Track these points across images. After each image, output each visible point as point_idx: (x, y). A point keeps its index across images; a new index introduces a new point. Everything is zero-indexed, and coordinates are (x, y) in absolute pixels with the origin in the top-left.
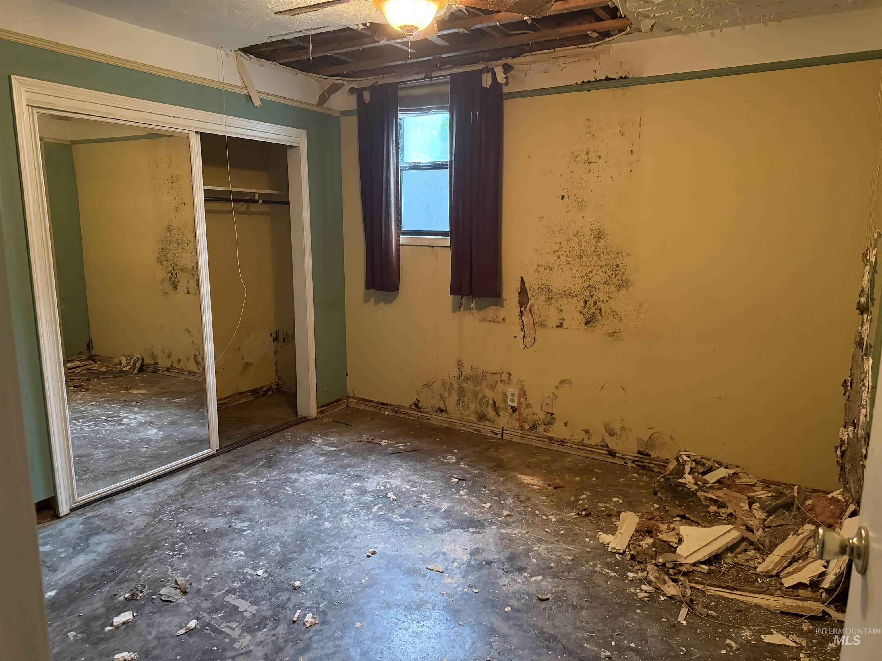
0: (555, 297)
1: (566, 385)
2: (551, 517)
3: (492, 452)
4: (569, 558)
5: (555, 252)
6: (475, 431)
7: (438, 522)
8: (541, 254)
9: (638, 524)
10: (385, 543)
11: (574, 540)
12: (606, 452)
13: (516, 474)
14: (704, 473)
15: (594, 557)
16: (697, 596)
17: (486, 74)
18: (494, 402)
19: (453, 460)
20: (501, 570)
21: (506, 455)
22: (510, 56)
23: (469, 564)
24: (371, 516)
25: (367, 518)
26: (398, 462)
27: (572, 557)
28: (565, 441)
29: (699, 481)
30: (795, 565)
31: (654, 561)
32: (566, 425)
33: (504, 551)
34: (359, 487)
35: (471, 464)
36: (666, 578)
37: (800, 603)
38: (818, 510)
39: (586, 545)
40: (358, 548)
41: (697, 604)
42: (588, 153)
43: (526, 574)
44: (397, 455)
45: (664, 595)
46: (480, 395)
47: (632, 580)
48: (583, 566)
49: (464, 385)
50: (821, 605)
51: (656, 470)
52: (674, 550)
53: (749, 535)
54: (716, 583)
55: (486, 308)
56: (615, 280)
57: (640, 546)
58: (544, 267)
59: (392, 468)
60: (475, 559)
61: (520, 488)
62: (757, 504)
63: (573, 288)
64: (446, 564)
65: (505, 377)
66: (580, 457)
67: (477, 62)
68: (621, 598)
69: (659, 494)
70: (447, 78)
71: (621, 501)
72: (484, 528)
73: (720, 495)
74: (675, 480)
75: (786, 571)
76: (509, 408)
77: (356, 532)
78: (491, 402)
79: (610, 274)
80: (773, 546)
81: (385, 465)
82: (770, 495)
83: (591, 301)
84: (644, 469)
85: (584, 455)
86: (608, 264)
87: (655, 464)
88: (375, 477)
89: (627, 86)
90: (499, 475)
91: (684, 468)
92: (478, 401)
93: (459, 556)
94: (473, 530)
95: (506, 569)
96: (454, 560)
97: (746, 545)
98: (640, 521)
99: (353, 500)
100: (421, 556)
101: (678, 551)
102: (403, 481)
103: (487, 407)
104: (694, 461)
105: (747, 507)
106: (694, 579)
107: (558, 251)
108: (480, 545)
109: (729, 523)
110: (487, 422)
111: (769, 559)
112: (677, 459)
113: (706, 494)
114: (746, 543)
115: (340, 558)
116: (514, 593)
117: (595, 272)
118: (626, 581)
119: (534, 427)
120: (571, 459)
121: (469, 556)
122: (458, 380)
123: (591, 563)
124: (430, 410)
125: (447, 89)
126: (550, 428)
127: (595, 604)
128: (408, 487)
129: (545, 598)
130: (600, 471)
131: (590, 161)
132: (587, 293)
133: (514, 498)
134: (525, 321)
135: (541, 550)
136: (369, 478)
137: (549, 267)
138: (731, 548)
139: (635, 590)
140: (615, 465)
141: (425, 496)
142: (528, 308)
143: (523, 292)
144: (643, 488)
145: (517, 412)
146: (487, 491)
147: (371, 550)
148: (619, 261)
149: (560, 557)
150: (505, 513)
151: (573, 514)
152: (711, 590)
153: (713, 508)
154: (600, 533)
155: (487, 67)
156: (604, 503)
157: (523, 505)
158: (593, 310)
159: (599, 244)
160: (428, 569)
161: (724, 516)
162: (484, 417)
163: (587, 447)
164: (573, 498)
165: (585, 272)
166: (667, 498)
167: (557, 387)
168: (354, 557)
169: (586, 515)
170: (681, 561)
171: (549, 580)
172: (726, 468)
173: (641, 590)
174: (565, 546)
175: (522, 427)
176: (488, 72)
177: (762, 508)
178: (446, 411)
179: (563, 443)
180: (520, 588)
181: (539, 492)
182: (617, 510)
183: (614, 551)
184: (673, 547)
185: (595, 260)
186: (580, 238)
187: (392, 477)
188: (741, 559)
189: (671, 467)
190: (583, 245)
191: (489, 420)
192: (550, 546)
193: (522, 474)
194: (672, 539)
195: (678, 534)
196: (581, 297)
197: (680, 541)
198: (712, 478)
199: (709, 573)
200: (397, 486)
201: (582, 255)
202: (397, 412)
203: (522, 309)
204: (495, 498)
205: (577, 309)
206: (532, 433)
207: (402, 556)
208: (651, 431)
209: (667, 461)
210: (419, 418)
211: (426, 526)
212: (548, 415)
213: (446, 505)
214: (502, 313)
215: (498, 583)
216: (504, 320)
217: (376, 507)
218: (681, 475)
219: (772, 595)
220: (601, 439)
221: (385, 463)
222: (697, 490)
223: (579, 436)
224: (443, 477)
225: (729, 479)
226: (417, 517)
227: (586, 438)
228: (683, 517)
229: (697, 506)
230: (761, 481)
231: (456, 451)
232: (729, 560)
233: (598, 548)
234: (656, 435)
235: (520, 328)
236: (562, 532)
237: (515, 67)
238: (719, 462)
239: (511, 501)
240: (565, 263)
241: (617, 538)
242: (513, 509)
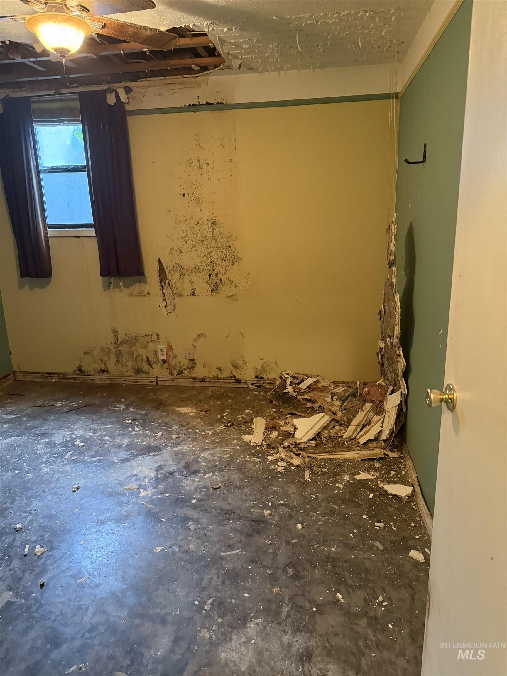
0: (187, 273)
1: (202, 338)
2: (207, 432)
3: (151, 396)
4: (227, 456)
5: (183, 238)
6: (134, 382)
7: (124, 454)
8: (173, 240)
9: (266, 425)
10: (85, 479)
11: (227, 444)
12: (234, 381)
13: (174, 408)
14: (299, 384)
15: (243, 452)
16: (313, 462)
17: (109, 94)
18: (148, 359)
19: (122, 407)
20: (181, 476)
21: (164, 396)
22: (129, 81)
23: (156, 478)
24: (66, 462)
25: (63, 463)
26: (76, 417)
27: (229, 455)
28: (205, 378)
29: (297, 389)
30: (365, 430)
31: (282, 446)
32: (204, 366)
33: (180, 463)
34: (47, 442)
35: (138, 407)
36: (292, 454)
37: (371, 452)
38: (372, 393)
39: (236, 445)
40: (63, 488)
41: (314, 466)
42: (199, 161)
43: (200, 475)
44: (73, 411)
45: (293, 465)
46: (135, 354)
47: (271, 461)
48: (238, 459)
49: (121, 348)
50: (382, 450)
51: (268, 387)
52: (293, 436)
53: (334, 417)
54: (322, 450)
55: (132, 286)
56: (229, 257)
57: (271, 438)
58: (176, 250)
59: (72, 422)
60: (160, 473)
61: (180, 417)
62: (336, 397)
63: (200, 265)
64: (138, 482)
65: (154, 337)
66: (217, 388)
67: (101, 83)
68: (267, 474)
69: (274, 402)
70: (77, 95)
71: (251, 412)
72: (161, 451)
73: (312, 395)
74: (281, 392)
75: (360, 434)
76: (160, 361)
77: (57, 476)
78: (145, 358)
79: (225, 253)
80: (350, 421)
81: (65, 421)
82: (344, 389)
83: (214, 274)
84: (260, 388)
85: (219, 386)
86: (222, 246)
87: (268, 383)
88: (59, 432)
89: (223, 110)
90: (162, 411)
91: (286, 383)
92: (134, 359)
93: (147, 474)
94: (153, 454)
95: (185, 474)
96: (145, 478)
97: (334, 423)
98: (266, 422)
99: (46, 453)
100: (117, 482)
101: (296, 435)
102: (85, 430)
103: (142, 363)
104: (292, 376)
105: (329, 400)
106: (308, 452)
107: (185, 237)
108: (161, 463)
109: (320, 412)
110: (143, 374)
111: (348, 430)
112: (281, 377)
113: (303, 397)
114: (333, 422)
115: (50, 498)
116: (196, 488)
117: (214, 252)
118: (268, 463)
119: (181, 372)
120: (211, 390)
121: (155, 472)
122: (115, 345)
123: (242, 456)
124: (93, 372)
125: (77, 104)
126: (193, 370)
127: (252, 482)
128: (91, 434)
129: (218, 487)
130: (233, 395)
131: (202, 167)
132: (210, 268)
133: (178, 425)
134: (165, 293)
135: (206, 456)
136: (54, 434)
137: (180, 250)
138: (325, 428)
139: (275, 466)
140: (241, 389)
141: (107, 438)
142: (167, 282)
143: (161, 270)
144: (262, 400)
145: (167, 363)
146: (156, 424)
147: (76, 486)
148: (230, 243)
149: (220, 457)
150: (174, 436)
151: (222, 427)
152: (320, 456)
153: (309, 405)
154: (243, 435)
155: (110, 88)
156: (241, 415)
157: (186, 428)
158: (216, 280)
159: (215, 231)
160: (126, 489)
161: (316, 408)
162: (140, 371)
163: (220, 379)
164: (219, 416)
165: (206, 253)
166: (279, 404)
167: (195, 340)
168: (62, 495)
169: (231, 425)
170: (298, 441)
171: (217, 474)
172: (311, 378)
173: (279, 466)
174: (223, 449)
175: (172, 374)
176: (112, 92)
177: (339, 399)
178: (107, 371)
179: (203, 380)
180: (198, 485)
181: (194, 417)
182: (250, 418)
183: (255, 444)
184: (292, 434)
185: (213, 243)
186: (200, 226)
187: (75, 429)
188: (333, 433)
189: (278, 383)
190: (204, 232)
191: (145, 372)
192: (212, 452)
193: (179, 407)
194: (290, 430)
195: (293, 425)
196: (206, 272)
197: (295, 429)
198: (303, 386)
199: (317, 445)
200: (81, 435)
201: (204, 239)
202: (63, 379)
203: (162, 284)
204: (163, 428)
205: (204, 281)
206: (180, 376)
207: (102, 485)
208: (262, 362)
209: (275, 380)
210: (84, 380)
211: (115, 459)
212: (191, 362)
213: (126, 441)
214: (146, 288)
215: (182, 485)
216: (148, 293)
217: (69, 454)
218: (284, 387)
219: (354, 450)
220: (229, 372)
221: (65, 419)
222: (296, 395)
223: (214, 373)
224: (118, 421)
225: (314, 384)
226: (105, 455)
227: (219, 373)
228: (292, 414)
229: (299, 405)
230: (333, 383)
231: (123, 400)
232: (326, 435)
233: (244, 445)
234: (266, 363)
235: (162, 299)
236: (218, 440)
237: (134, 89)
238: (307, 375)
239: (176, 427)
240: (192, 246)
241: (255, 436)
242: (179, 432)
